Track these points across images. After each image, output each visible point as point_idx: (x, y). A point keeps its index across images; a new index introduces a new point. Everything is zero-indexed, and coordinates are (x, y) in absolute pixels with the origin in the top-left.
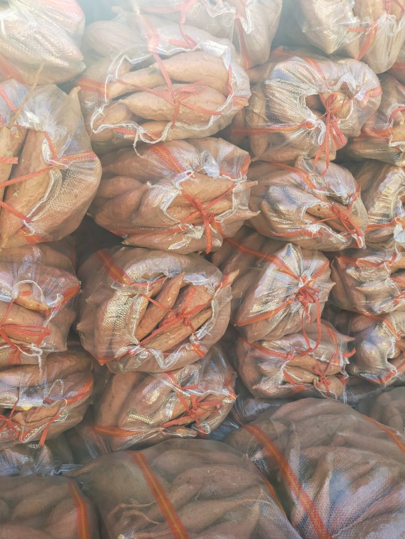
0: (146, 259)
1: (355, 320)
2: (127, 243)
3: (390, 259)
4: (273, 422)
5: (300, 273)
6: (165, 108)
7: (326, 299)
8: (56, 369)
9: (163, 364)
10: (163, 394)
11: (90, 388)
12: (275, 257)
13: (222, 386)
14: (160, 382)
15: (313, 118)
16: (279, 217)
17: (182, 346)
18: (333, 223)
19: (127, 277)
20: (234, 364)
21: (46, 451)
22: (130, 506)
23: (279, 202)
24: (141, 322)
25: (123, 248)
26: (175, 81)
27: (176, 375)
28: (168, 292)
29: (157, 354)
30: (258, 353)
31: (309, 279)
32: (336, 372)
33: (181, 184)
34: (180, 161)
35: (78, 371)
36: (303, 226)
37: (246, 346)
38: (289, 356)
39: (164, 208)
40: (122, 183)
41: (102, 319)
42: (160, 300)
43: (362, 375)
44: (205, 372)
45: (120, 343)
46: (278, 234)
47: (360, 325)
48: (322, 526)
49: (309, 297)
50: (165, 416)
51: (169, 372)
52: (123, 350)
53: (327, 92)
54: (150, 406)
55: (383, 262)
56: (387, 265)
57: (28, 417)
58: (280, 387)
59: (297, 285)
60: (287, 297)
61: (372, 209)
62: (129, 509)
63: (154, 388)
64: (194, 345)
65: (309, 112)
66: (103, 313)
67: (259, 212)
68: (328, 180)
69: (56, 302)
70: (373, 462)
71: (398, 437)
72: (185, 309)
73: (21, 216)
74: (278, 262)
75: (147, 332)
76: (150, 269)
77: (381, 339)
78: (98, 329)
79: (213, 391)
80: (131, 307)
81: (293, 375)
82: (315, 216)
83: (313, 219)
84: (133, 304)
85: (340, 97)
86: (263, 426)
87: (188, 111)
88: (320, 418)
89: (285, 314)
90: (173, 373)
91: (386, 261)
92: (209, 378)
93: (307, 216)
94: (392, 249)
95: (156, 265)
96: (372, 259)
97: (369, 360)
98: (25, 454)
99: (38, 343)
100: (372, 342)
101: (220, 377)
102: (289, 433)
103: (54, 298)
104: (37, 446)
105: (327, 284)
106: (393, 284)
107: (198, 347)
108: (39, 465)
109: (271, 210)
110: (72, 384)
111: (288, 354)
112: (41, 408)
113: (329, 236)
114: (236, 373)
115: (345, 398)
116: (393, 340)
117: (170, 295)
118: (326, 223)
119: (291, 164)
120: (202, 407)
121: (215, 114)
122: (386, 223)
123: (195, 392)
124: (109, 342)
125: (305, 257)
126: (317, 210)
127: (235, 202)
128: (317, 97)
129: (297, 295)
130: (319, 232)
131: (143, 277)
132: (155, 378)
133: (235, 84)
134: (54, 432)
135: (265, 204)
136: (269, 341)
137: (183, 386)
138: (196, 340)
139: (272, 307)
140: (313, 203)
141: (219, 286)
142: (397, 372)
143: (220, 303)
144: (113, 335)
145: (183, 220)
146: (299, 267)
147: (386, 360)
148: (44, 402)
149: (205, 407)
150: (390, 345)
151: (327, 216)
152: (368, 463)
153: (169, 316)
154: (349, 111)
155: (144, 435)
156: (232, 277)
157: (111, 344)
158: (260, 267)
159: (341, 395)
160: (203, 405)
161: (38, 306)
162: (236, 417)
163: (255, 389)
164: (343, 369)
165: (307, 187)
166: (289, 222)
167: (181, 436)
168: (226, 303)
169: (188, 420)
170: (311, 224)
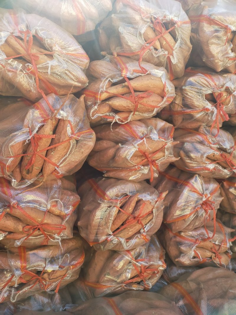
0: (117, 185)
1: (234, 219)
2: (106, 175)
4: (189, 282)
5: (203, 192)
6: (130, 105)
7: (218, 207)
9: (126, 246)
10: (125, 264)
11: (84, 259)
12: (188, 182)
13: (158, 259)
14: (123, 257)
15: (209, 106)
16: (191, 160)
17: (136, 236)
18: (221, 163)
19: (107, 196)
20: (164, 245)
21: (57, 296)
23: (190, 152)
24: (114, 221)
25: (104, 179)
26: (135, 91)
27: (132, 253)
28: (130, 205)
29: (123, 240)
30: (178, 239)
31: (209, 195)
32: (225, 251)
33: (138, 145)
34: (137, 132)
36: (204, 165)
37: (171, 235)
39: (129, 158)
40: (105, 144)
41: (93, 220)
42: (125, 209)
44: (148, 251)
45: (102, 234)
46: (189, 169)
49: (208, 206)
50: (126, 277)
52: (103, 238)
53: (217, 92)
54: (118, 271)
57: (50, 276)
58: (192, 260)
59: (202, 199)
60: (196, 206)
63: (120, 260)
64: (143, 235)
65: (207, 102)
66: (93, 216)
67: (180, 158)
68: (218, 139)
69: (69, 210)
72: (139, 215)
73: (55, 164)
74: (190, 186)
75: (117, 227)
76: (120, 191)
78: (90, 226)
79: (153, 263)
80: (109, 213)
81: (199, 253)
82: (212, 159)
83: (210, 161)
84: (110, 211)
85: (225, 94)
86: (183, 285)
87: (142, 106)
88: (217, 280)
89: (194, 216)
90: (130, 251)
92: (151, 254)
93: (207, 159)
95: (123, 189)
98: (46, 297)
99: (59, 234)
101: (157, 254)
102: (199, 290)
103: (68, 208)
104: (54, 293)
105: (219, 198)
107: (145, 236)
108: (54, 304)
109: (186, 156)
110: (74, 256)
111: (196, 240)
112: (57, 271)
113: (220, 170)
114: (165, 251)
115: (231, 267)
117: (131, 206)
118: (218, 163)
119: (196, 130)
120: (146, 272)
121: (157, 107)
123: (143, 263)
124: (96, 233)
125: (206, 182)
126: (212, 156)
127: (167, 153)
128: (212, 94)
129: (202, 205)
130: (214, 169)
131: (115, 196)
132: (121, 255)
133: (168, 91)
134: (63, 285)
135: (182, 153)
136: (185, 232)
137: (136, 259)
138: (144, 232)
139: (187, 212)
140: (210, 152)
141: (158, 200)
143: (158, 210)
144: (98, 229)
145: (138, 164)
146: (203, 189)
148: (59, 267)
149: (149, 272)
151: (219, 159)
153: (130, 218)
154: (230, 101)
155: (113, 288)
156: (164, 195)
157: (97, 234)
158: (179, 188)
159: (228, 265)
160: (147, 271)
161: (60, 213)
162: (165, 277)
163: (177, 261)
164: (228, 249)
165: (206, 143)
166: (196, 163)
167: (135, 289)
168: (161, 210)
169: (139, 280)
170: (209, 164)
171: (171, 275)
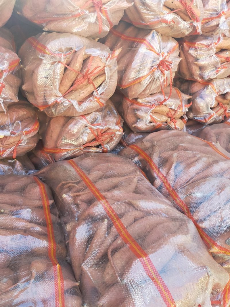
1: (193, 86)
2: (46, 29)
3: (216, 42)
4: (144, 142)
5: (160, 51)
7: (176, 70)
8: (15, 115)
9: (79, 109)
10: (81, 128)
11: (38, 126)
12: (144, 40)
13: (115, 124)
14: (78, 121)
16: (147, 9)
17: (89, 99)
19: (48, 50)
20: (121, 114)
21: (18, 163)
22: (67, 182)
24: (61, 81)
25: (44, 33)
27: (88, 118)
28: (76, 60)
29: (75, 103)
30: (135, 106)
31: (166, 54)
32: (180, 116)
35: (29, 118)
36: (162, 16)
37: (128, 103)
38: (153, 106)
41: (37, 80)
42: (72, 66)
43: (195, 118)
44: (104, 117)
45: (51, 95)
46: (146, 23)
47: (196, 88)
48: (170, 187)
49: (165, 67)
50: (83, 140)
51: (83, 116)
52: (53, 100)
54: (74, 135)
55: (211, 44)
56: (214, 46)
57: (3, 142)
58: (148, 124)
59: (158, 59)
60: (152, 67)
61: (207, 6)
62: (67, 183)
63: (75, 124)
64: (96, 98)
66: (37, 75)
67: (133, 3)
69: (5, 66)
70: (198, 156)
71: (213, 145)
72: (88, 71)
74: (146, 43)
75: (67, 89)
76: (63, 45)
77: (207, 96)
78: (35, 86)
79: (110, 126)
80: (54, 71)
81: (155, 117)
82: (170, 8)
83: (168, 10)
84: (55, 69)
86: (139, 145)
88: (170, 138)
89: (151, 80)
90: (85, 116)
91: (213, 43)
92: (107, 120)
93: (165, 8)
94: (218, 36)
95: (67, 42)
96: (205, 42)
97: (199, 109)
98: (6, 165)
100: (202, 97)
101: (113, 119)
102: (153, 146)
104: (13, 161)
105: (177, 59)
106: (217, 59)
107: (99, 99)
108: (16, 170)
109: (141, 4)
110: (26, 124)
112: (10, 137)
113: (179, 23)
114: (123, 119)
116: (214, 96)
117: (77, 62)
118: (177, 13)
120: (104, 136)
122: (215, 16)
123: (99, 127)
124: (43, 95)
125: (163, 40)
126: (171, 3)
129: (159, 65)
130: (173, 21)
131: (59, 50)
132: (76, 119)
134: (20, 152)
136: (142, 98)
137: (92, 123)
138: (97, 94)
139: (143, 73)
141: (109, 57)
142: (215, 114)
143: (110, 70)
144: (45, 90)
145: (81, 7)
146: (160, 47)
147: (209, 108)
148: (11, 134)
149: (106, 136)
150: (212, 99)
151: (178, 7)
152: (196, 156)
153: (79, 78)
155: (72, 152)
156: (117, 52)
157: (45, 96)
158: (135, 47)
162: (124, 144)
163: (134, 127)
164: (184, 115)
166: (153, 13)
167: (94, 151)
168: (114, 71)
169: (97, 143)
170: (167, 14)
171: (129, 141)
